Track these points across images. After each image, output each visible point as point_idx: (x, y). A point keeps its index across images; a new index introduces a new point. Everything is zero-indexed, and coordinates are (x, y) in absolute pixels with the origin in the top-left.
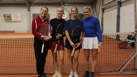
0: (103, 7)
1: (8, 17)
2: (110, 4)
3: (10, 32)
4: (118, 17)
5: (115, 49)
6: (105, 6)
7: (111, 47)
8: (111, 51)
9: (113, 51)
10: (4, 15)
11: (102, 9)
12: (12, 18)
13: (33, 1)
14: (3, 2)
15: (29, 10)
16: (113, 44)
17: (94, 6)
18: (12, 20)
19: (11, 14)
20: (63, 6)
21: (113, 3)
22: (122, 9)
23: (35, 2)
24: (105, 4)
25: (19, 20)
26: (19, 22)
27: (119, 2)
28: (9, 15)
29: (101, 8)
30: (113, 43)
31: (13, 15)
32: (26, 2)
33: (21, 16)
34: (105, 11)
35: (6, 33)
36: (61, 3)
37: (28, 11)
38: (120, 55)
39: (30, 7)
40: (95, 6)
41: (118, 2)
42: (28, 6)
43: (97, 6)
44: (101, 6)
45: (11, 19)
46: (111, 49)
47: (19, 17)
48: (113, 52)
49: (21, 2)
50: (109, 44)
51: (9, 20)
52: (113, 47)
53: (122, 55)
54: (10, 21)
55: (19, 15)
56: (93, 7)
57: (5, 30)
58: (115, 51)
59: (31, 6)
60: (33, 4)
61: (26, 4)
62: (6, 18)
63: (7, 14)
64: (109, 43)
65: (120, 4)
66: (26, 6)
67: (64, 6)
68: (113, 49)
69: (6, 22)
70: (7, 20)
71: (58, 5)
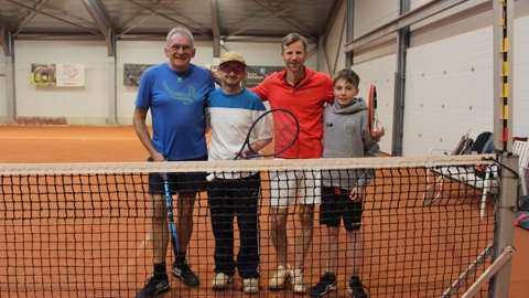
0: (350, 48)
1: (43, 74)
2: (372, 37)
3: (50, 121)
4: (400, 80)
5: (402, 234)
6: (357, 44)
7: (385, 228)
8: (385, 244)
9: (393, 243)
10: (33, 68)
11: (347, 54)
12: (58, 76)
13: (125, 24)
14: (29, 25)
15: (113, 52)
16: (393, 212)
17: (320, 43)
18: (59, 84)
19: (54, 65)
20: (222, 42)
21: (382, 33)
22: (413, 53)
23: (132, 26)
24: (355, 38)
25: (80, 83)
26: (82, 89)
27: (404, 32)
28: (49, 67)
29: (343, 50)
30: (394, 204)
31: (59, 67)
32: (102, 27)
33: (86, 70)
34: (355, 59)
35: (37, 124)
36: (216, 32)
37: (110, 55)
38: (425, 264)
39: (118, 43)
40: (325, 43)
41: (400, 31)
42: (108, 40)
43: (329, 42)
44: (344, 42)
45: (55, 81)
46: (385, 236)
47: (81, 75)
48: (392, 251)
49: (86, 26)
50: (376, 213)
51: (47, 84)
52: (394, 227)
53: (433, 263)
54: (50, 85)
55: (81, 67)
56: (318, 46)
57: (36, 115)
58: (401, 243)
59: (120, 39)
60: (127, 34)
61: (104, 32)
62: (38, 75)
63: (43, 63)
64: (377, 205)
65: (406, 37)
66: (104, 39)
67: (225, 40)
68: (393, 235)
69: (38, 88)
70: (42, 84)
71: (207, 37)
